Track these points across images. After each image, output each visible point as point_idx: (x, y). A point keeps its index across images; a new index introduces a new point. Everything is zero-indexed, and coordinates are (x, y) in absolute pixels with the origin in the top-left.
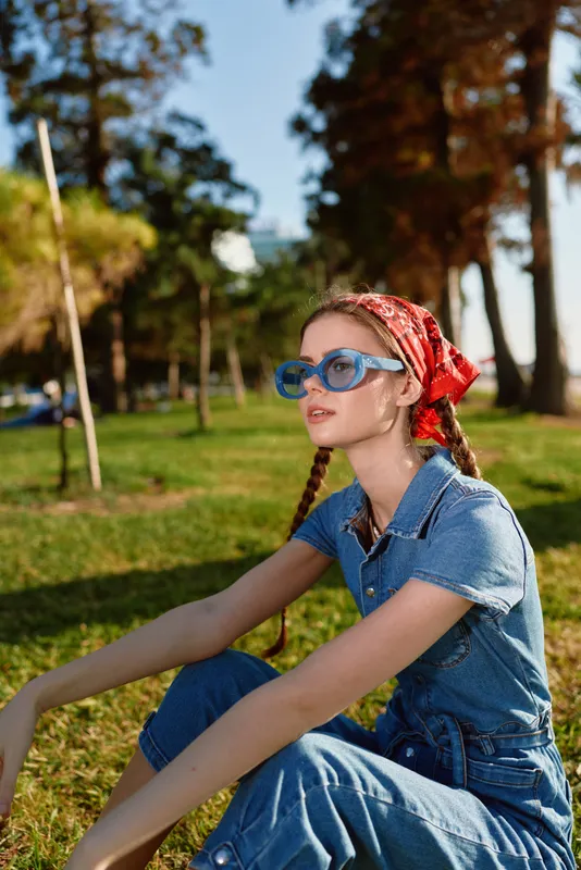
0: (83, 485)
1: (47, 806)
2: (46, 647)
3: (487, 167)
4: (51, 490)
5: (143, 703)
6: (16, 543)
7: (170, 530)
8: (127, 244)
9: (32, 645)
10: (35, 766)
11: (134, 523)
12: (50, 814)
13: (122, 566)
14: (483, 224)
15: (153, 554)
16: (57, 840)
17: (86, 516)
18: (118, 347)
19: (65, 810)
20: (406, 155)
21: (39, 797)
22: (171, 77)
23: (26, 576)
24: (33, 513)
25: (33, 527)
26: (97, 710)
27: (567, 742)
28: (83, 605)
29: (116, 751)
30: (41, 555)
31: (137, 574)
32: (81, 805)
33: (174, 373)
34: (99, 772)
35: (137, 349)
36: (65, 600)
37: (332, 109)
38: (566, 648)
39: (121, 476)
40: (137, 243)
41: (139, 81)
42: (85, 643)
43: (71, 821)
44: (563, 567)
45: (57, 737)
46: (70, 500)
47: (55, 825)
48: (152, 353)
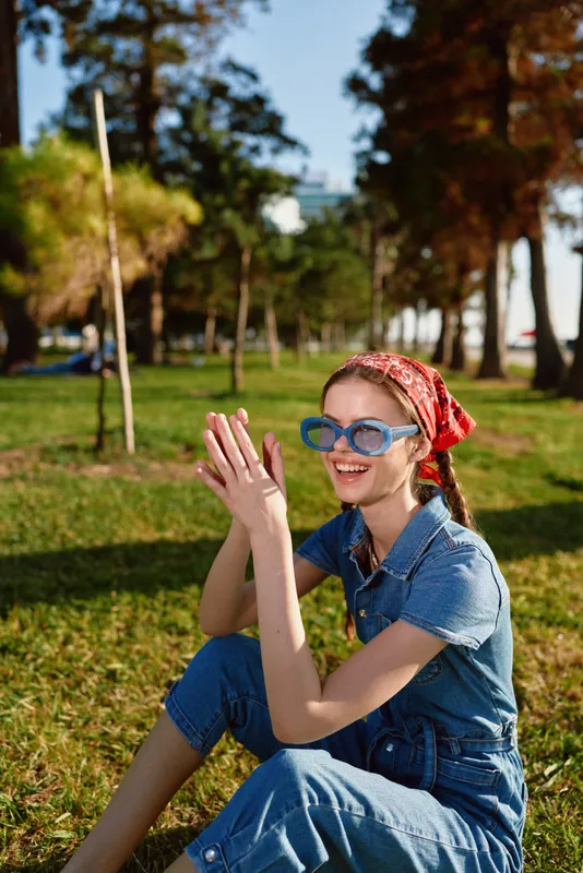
0: (118, 449)
1: (78, 755)
2: (80, 609)
3: (547, 139)
4: (87, 451)
5: (164, 671)
6: (54, 504)
7: (197, 501)
8: (173, 220)
9: (67, 607)
10: (68, 718)
11: (163, 491)
12: (80, 762)
13: (151, 536)
14: (538, 198)
15: (179, 523)
16: (85, 785)
17: (119, 481)
18: (157, 299)
19: (92, 760)
20: (463, 120)
21: (71, 746)
22: (227, 23)
23: (63, 536)
24: (70, 474)
25: (70, 488)
26: (123, 674)
27: (541, 744)
28: (114, 571)
29: (138, 711)
30: (77, 518)
31: (163, 543)
32: (106, 757)
33: (211, 326)
34: (122, 729)
35: (175, 300)
36: (97, 564)
37: (390, 70)
38: (555, 655)
39: (154, 442)
40: (183, 218)
41: (194, 27)
42: (115, 609)
43: (98, 770)
44: (569, 571)
45: (87, 694)
46: (105, 462)
47: (85, 773)
48: (190, 306)
